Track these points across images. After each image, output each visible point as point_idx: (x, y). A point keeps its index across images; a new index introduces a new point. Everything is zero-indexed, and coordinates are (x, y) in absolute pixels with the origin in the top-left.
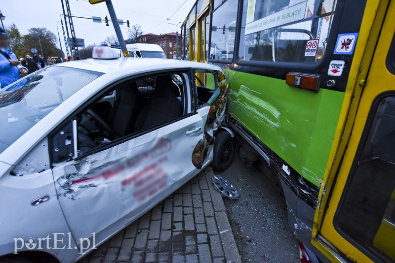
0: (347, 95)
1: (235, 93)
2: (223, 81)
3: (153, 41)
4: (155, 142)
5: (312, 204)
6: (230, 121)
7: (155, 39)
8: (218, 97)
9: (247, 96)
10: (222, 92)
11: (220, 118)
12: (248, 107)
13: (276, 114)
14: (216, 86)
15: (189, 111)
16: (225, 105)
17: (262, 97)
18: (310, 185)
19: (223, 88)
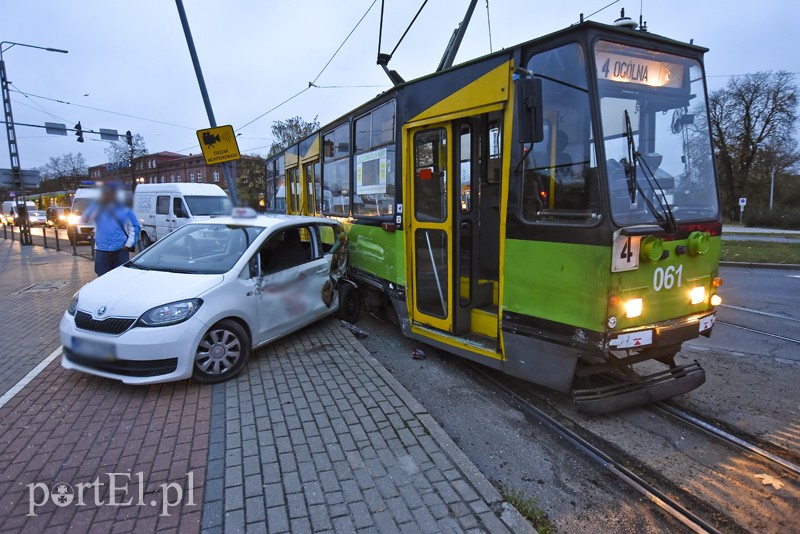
0: (404, 231)
1: (354, 244)
2: (342, 234)
3: (173, 167)
4: (297, 275)
5: (404, 300)
6: (352, 272)
7: (178, 165)
8: (338, 248)
9: (363, 243)
10: (342, 244)
11: (342, 267)
12: (365, 252)
13: (382, 251)
14: (336, 238)
15: (317, 256)
16: (346, 256)
17: (374, 242)
18: (402, 287)
19: (342, 240)
